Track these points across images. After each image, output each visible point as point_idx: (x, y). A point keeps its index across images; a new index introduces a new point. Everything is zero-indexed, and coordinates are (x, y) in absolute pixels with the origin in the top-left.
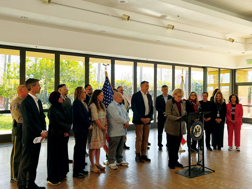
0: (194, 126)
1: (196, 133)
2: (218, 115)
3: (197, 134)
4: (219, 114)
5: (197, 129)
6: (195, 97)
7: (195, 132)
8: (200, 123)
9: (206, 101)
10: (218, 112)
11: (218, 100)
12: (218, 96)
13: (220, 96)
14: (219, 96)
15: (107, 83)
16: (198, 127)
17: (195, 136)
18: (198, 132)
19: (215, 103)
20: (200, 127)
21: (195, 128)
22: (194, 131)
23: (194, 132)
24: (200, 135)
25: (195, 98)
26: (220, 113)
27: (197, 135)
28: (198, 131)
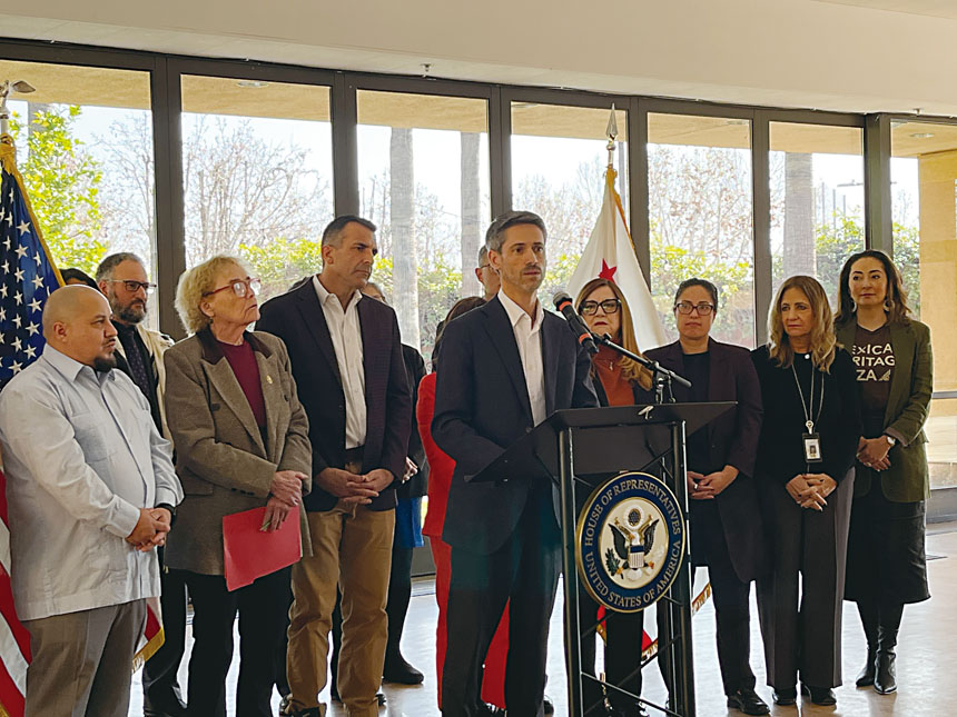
0: (598, 508)
1: (624, 555)
2: (812, 449)
3: (626, 566)
4: (815, 442)
5: (628, 526)
6: (614, 318)
7: (609, 555)
8: (648, 485)
9: (703, 348)
10: (809, 424)
11: (793, 332)
12: (787, 307)
13: (806, 302)
14: (799, 306)
15: (17, 222)
16: (634, 517)
17: (616, 579)
18: (635, 549)
19: (775, 360)
20: (656, 514)
21: (610, 520)
22: (607, 542)
23: (603, 552)
24: (652, 573)
25: (615, 326)
26: (820, 432)
27: (628, 573)
28: (636, 543)
